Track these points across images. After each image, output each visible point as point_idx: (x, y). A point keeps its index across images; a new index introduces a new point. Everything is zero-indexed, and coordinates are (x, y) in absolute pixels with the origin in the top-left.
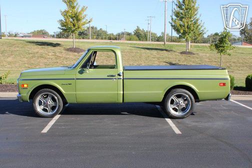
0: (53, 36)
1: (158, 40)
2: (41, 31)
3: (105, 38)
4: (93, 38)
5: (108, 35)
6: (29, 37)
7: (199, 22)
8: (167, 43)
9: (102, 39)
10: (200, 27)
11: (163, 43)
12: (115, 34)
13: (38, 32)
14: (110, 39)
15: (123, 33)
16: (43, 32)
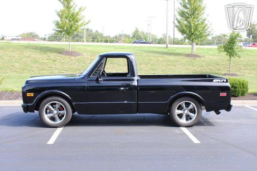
0: (44, 39)
1: (159, 43)
2: (31, 33)
3: (101, 41)
4: (87, 41)
5: (104, 37)
6: (18, 39)
7: (206, 22)
8: (169, 46)
9: (98, 42)
10: (206, 27)
11: (165, 46)
12: (112, 36)
13: (27, 35)
14: (106, 41)
15: (121, 36)
16: (33, 34)
